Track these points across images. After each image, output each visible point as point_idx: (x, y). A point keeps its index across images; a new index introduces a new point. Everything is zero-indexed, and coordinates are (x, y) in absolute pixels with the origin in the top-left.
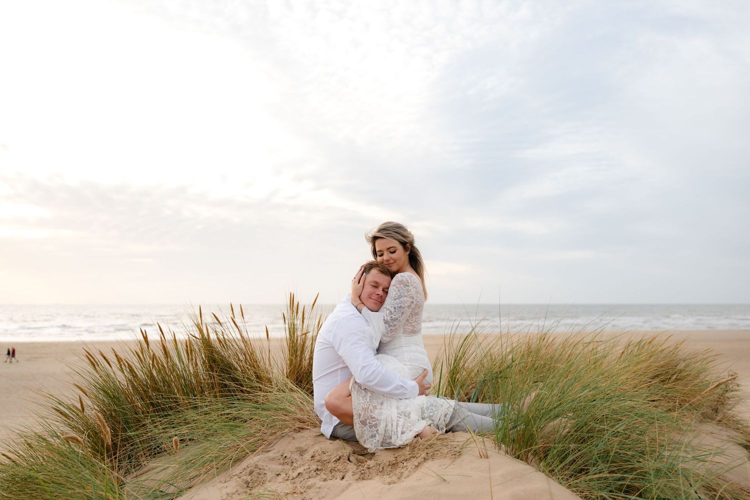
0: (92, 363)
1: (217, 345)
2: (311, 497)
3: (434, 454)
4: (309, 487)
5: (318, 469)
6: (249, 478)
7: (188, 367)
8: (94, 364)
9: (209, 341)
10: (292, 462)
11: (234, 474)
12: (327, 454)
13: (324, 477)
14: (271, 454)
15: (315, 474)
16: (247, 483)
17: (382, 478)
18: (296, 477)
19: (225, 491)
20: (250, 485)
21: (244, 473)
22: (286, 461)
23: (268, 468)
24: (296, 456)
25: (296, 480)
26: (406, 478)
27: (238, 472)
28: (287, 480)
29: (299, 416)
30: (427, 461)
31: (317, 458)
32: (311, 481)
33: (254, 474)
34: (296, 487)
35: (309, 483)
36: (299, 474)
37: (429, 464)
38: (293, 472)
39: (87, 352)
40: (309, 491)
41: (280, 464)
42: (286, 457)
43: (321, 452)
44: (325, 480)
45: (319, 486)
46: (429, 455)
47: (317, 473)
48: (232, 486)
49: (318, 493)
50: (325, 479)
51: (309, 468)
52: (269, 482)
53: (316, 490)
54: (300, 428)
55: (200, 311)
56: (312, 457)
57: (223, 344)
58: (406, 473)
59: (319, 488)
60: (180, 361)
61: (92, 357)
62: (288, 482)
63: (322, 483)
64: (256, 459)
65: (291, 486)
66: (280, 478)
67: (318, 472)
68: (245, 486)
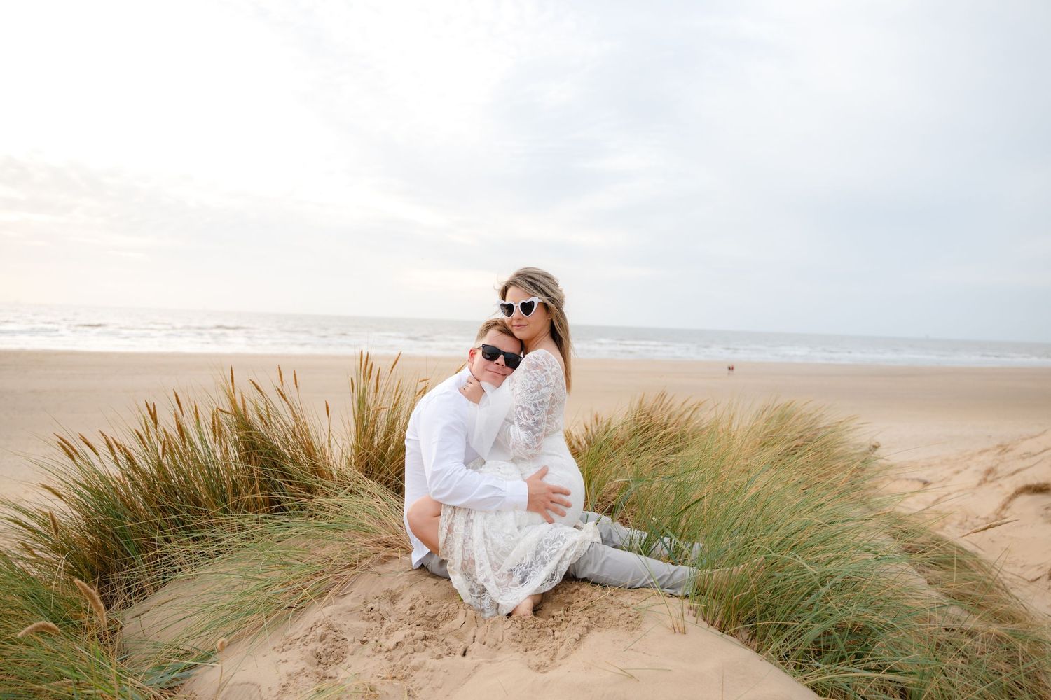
0: (68, 452)
1: (258, 423)
2: (420, 685)
3: (599, 618)
4: (416, 669)
5: (425, 636)
6: (320, 647)
7: (214, 452)
8: (70, 453)
9: (246, 417)
10: (383, 618)
11: (296, 637)
12: (432, 606)
13: (437, 651)
14: (348, 602)
15: (423, 647)
16: (318, 656)
17: (525, 655)
18: (394, 649)
19: (284, 668)
20: (322, 661)
21: (311, 637)
22: (372, 615)
23: (347, 627)
24: (386, 607)
25: (394, 653)
26: (562, 659)
27: (301, 633)
28: (380, 652)
29: (384, 537)
30: (592, 631)
31: (419, 611)
32: (418, 659)
33: (328, 639)
34: (394, 666)
35: (414, 662)
36: (397, 643)
37: (595, 637)
38: (387, 638)
39: (60, 438)
40: (417, 675)
41: (363, 619)
42: (372, 609)
43: (423, 602)
44: (439, 657)
45: (431, 667)
46: (593, 620)
47: (425, 645)
48: (296, 659)
49: (430, 680)
50: (440, 655)
51: (413, 635)
52: (352, 654)
53: (427, 674)
54: (385, 557)
55: (232, 373)
56: (411, 609)
57: (265, 422)
58: (562, 651)
59: (432, 671)
60: (202, 444)
61: (69, 445)
62: (381, 656)
63: (435, 662)
64: (328, 611)
65: (385, 663)
66: (368, 649)
67: (427, 643)
68: (316, 661)
